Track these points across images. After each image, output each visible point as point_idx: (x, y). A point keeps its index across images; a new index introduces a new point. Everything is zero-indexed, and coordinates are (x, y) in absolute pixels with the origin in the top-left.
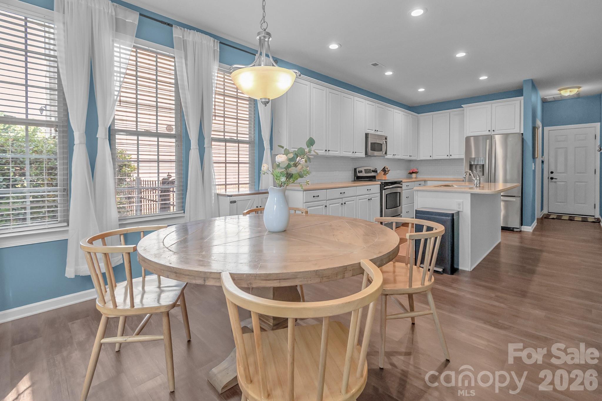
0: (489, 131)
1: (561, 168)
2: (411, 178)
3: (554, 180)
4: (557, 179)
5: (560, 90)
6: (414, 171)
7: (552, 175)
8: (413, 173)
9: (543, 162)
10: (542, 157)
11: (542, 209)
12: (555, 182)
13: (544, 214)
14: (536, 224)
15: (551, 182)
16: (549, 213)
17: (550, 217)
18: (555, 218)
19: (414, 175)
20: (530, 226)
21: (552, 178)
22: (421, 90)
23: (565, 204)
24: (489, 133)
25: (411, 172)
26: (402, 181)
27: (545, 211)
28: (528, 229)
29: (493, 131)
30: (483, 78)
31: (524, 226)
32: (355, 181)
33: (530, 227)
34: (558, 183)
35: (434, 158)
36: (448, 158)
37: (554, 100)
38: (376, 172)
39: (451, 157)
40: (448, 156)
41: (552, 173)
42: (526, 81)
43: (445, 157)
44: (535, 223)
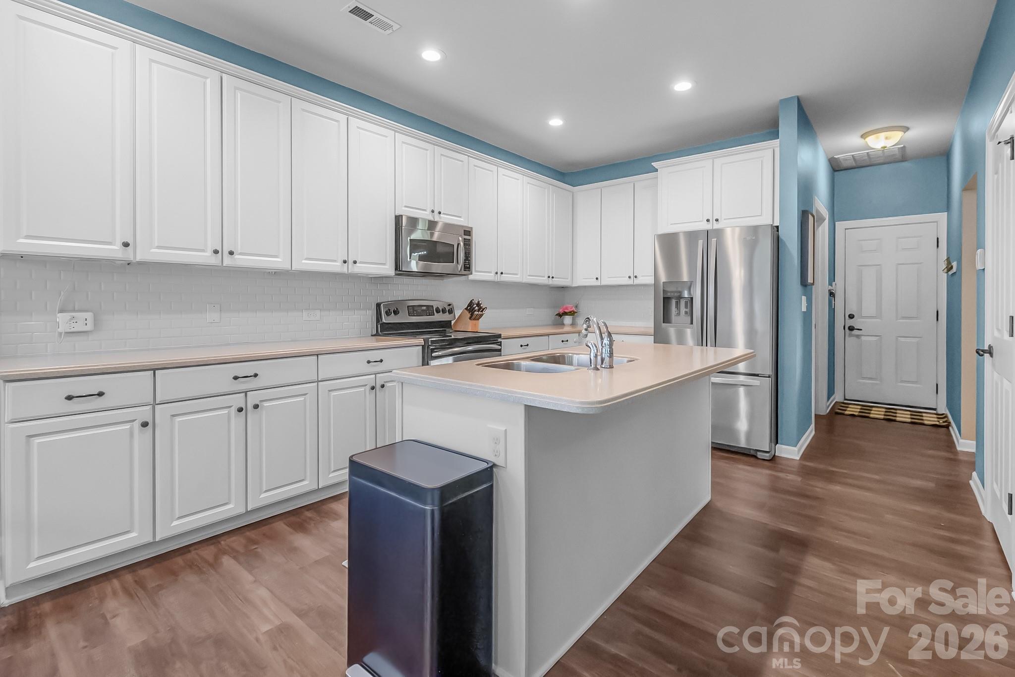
0: (708, 220)
1: (869, 307)
2: (562, 324)
3: (855, 332)
4: (861, 330)
5: (863, 136)
6: (566, 311)
7: (850, 322)
8: (565, 314)
9: (832, 294)
10: (830, 284)
11: (831, 392)
12: (858, 336)
13: (836, 402)
14: (813, 433)
15: (850, 335)
16: (845, 399)
17: (847, 412)
18: (856, 414)
19: (568, 320)
20: (796, 446)
21: (851, 329)
22: (556, 122)
23: (878, 382)
24: (708, 227)
25: (561, 311)
26: (499, 336)
27: (838, 397)
28: (791, 452)
29: (717, 220)
30: (683, 86)
31: (781, 444)
32: (377, 335)
33: (795, 449)
34: (863, 338)
35: (604, 283)
36: (630, 282)
37: (854, 164)
38: (451, 311)
39: (637, 282)
40: (630, 277)
41: (851, 317)
42: (785, 102)
43: (626, 281)
44: (811, 431)
